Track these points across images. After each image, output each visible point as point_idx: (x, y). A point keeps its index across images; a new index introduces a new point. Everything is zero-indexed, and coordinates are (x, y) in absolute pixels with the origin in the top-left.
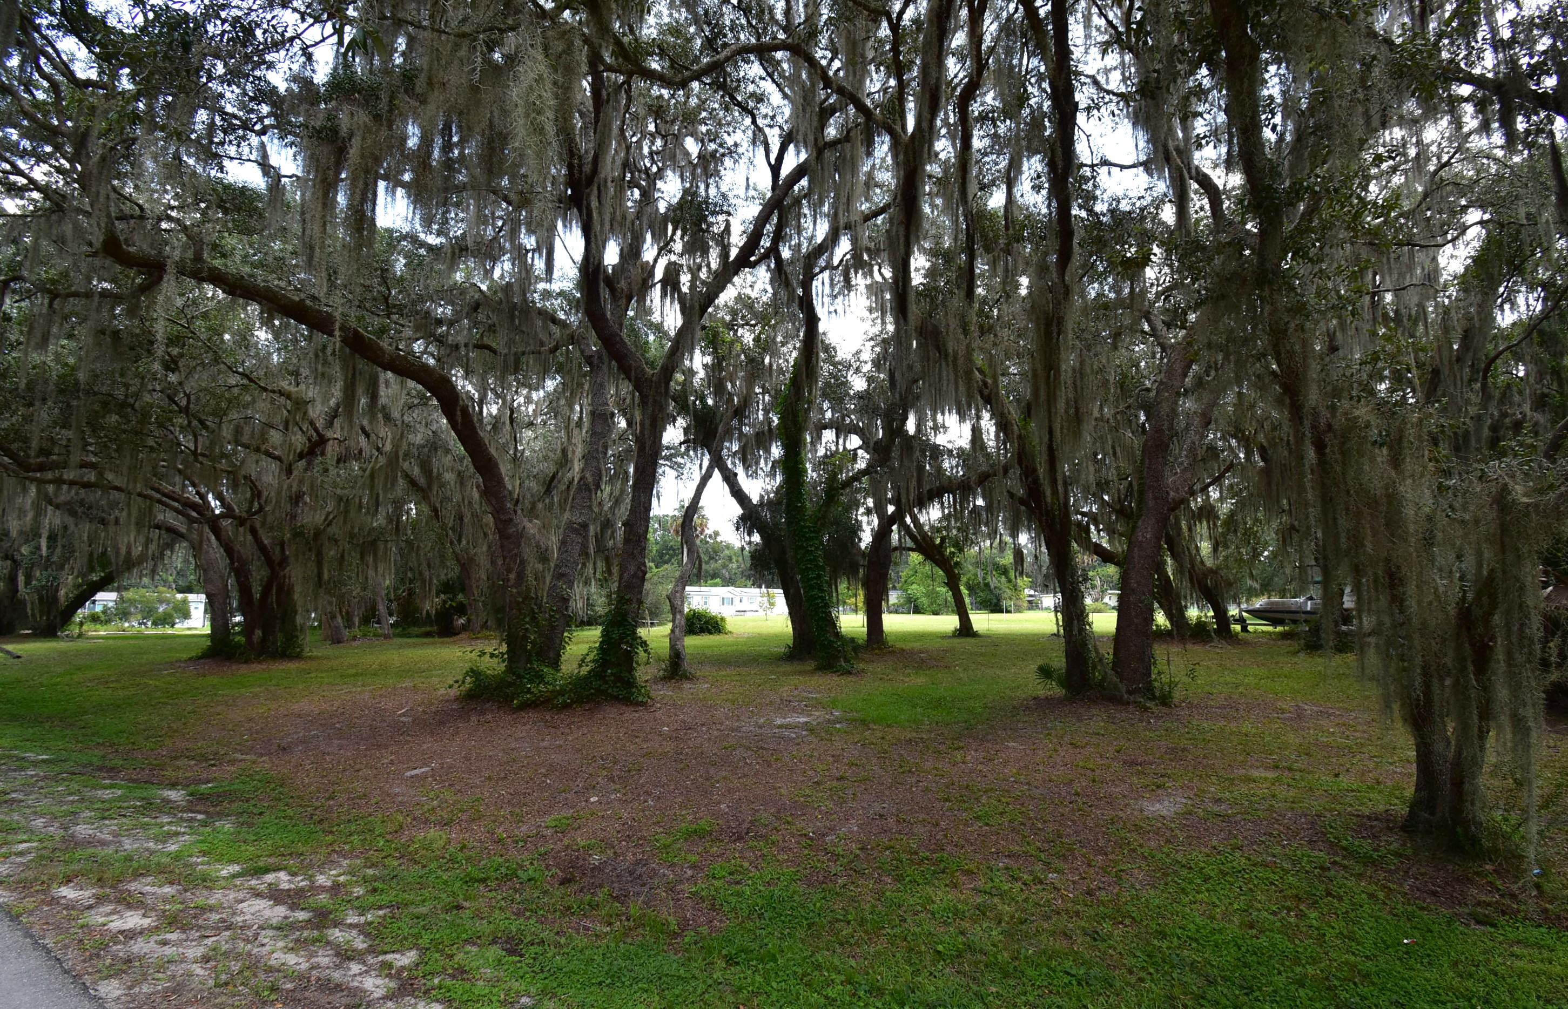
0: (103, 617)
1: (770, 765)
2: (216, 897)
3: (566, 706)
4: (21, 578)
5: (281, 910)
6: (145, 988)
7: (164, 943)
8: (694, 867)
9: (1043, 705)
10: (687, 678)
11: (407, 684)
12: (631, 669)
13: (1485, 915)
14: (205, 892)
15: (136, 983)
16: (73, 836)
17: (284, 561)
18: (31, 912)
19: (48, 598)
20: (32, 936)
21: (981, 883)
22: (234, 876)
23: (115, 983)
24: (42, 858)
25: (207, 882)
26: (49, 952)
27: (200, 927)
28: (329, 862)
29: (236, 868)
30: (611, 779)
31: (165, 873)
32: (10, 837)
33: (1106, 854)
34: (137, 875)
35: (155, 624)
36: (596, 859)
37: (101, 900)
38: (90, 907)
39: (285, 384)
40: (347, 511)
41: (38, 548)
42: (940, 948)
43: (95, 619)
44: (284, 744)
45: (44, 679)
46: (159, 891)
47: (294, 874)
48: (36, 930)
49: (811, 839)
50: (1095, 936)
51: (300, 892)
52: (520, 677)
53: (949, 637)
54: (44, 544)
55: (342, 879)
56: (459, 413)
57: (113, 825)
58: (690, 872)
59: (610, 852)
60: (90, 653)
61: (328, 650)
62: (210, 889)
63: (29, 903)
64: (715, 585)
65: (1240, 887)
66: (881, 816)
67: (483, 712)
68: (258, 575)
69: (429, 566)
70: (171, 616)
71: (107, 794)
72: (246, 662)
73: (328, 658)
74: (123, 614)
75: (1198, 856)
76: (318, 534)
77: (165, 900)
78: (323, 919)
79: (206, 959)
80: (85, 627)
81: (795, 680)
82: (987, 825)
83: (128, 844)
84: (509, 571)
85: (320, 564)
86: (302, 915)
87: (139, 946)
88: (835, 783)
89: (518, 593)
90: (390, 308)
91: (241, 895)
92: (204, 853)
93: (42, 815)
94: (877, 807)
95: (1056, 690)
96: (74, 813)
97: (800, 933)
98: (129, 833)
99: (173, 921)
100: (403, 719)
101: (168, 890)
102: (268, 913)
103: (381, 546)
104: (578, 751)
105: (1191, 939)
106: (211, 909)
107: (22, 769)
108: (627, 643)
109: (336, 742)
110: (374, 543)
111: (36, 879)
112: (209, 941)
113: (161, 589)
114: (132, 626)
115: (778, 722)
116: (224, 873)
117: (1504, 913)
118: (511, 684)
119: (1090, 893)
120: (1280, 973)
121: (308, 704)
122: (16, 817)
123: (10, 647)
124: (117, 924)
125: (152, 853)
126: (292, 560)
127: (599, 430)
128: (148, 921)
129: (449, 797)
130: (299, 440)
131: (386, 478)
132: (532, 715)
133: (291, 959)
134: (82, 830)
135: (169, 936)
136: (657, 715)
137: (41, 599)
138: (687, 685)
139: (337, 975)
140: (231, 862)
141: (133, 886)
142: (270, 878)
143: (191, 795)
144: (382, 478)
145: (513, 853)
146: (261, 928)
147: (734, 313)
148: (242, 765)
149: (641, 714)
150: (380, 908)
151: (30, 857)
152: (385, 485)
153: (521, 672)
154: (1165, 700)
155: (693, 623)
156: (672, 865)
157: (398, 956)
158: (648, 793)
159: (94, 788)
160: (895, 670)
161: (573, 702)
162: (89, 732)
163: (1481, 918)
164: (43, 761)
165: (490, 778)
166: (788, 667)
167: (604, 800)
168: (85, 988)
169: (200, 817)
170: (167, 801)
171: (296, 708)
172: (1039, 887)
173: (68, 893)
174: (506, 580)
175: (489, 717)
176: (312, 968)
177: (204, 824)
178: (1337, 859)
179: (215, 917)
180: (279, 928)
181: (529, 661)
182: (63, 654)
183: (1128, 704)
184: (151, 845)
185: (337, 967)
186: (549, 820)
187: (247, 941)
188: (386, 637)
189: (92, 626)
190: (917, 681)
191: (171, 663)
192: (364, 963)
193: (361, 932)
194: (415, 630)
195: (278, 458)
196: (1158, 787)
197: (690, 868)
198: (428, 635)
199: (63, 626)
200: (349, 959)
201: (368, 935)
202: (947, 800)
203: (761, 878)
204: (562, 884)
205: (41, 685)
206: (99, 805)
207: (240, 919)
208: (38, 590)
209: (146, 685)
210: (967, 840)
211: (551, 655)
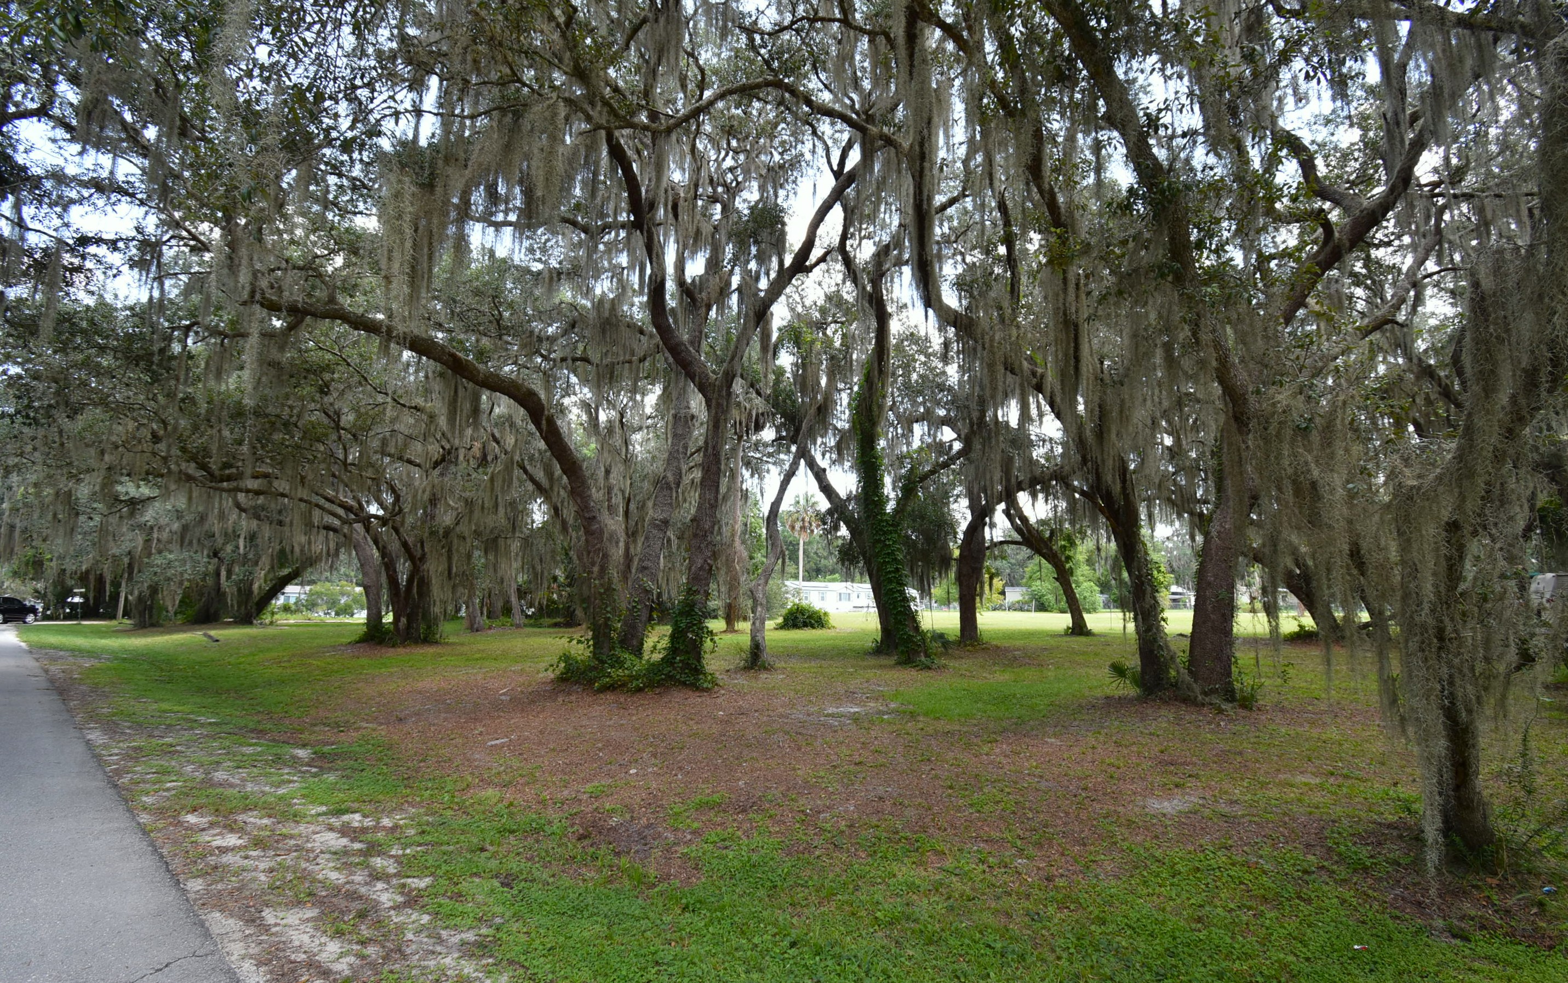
0: (293, 607)
1: (799, 749)
2: (302, 828)
3: (639, 690)
4: (223, 574)
5: (344, 841)
6: (219, 887)
7: (246, 857)
8: (694, 832)
9: (1112, 704)
10: (765, 669)
11: (517, 667)
12: (699, 658)
13: (1462, 929)
14: (293, 825)
15: (215, 882)
16: (211, 779)
17: (423, 558)
18: (160, 830)
19: (245, 591)
20: (154, 846)
21: (949, 863)
22: (319, 815)
23: (200, 881)
24: (182, 793)
25: (296, 817)
26: (162, 857)
27: (278, 849)
28: (399, 808)
29: (324, 808)
30: (654, 755)
31: (268, 810)
32: (163, 778)
33: (1085, 845)
34: (247, 809)
35: (337, 614)
36: (615, 820)
37: (212, 825)
38: (203, 830)
39: (420, 401)
40: (471, 512)
41: (237, 547)
42: (879, 914)
43: (286, 609)
44: (402, 715)
45: (232, 660)
46: (258, 821)
47: (365, 816)
48: (159, 843)
49: (807, 815)
50: (1034, 917)
51: (364, 830)
52: (603, 662)
53: (1061, 636)
54: (241, 543)
55: (401, 822)
56: (544, 422)
57: (243, 773)
58: (689, 837)
59: (628, 816)
60: (274, 638)
61: (467, 638)
62: (297, 822)
63: (160, 824)
64: (834, 580)
65: (1207, 885)
66: (880, 798)
67: (569, 694)
68: (403, 570)
69: (541, 560)
70: (350, 607)
71: (250, 750)
72: (393, 646)
73: (462, 644)
74: (311, 605)
75: (1176, 853)
76: (448, 532)
77: (261, 828)
78: (373, 849)
79: (271, 870)
80: (276, 617)
81: (870, 674)
82: (979, 812)
83: (249, 787)
84: (593, 564)
85: (450, 558)
86: (357, 846)
87: (228, 859)
88: (852, 768)
89: (602, 585)
90: (501, 328)
91: (318, 829)
92: (303, 796)
93: (193, 763)
94: (881, 790)
95: (1130, 690)
96: (218, 763)
97: (761, 893)
98: (254, 779)
99: (258, 843)
100: (503, 698)
101: (266, 821)
102: (333, 842)
103: (501, 542)
104: (636, 729)
105: (1129, 927)
106: (292, 837)
107: (192, 728)
108: (693, 632)
109: (443, 715)
110: (495, 540)
111: (170, 807)
112: (279, 859)
113: (344, 583)
114: (319, 615)
115: (830, 710)
116: (313, 812)
117: (1483, 927)
118: (594, 668)
119: (1049, 879)
120: (1205, 965)
121: (431, 682)
122: (173, 763)
123: (213, 633)
124: (218, 842)
125: (264, 793)
126: (428, 556)
127: (680, 432)
128: (241, 841)
129: (515, 763)
130: (435, 450)
131: (504, 481)
132: (610, 697)
133: (334, 875)
134: (219, 775)
135: (251, 853)
136: (719, 701)
137: (239, 590)
138: (763, 676)
139: (363, 890)
140: (322, 804)
141: (241, 818)
142: (346, 818)
143: (315, 753)
144: (500, 482)
145: (550, 811)
146: (322, 852)
147: (823, 311)
148: (364, 732)
149: (706, 699)
150: (420, 845)
151: (173, 792)
152: (502, 488)
153: (604, 658)
154: (1247, 703)
155: (796, 618)
156: (676, 830)
157: (415, 880)
158: (681, 768)
159: (241, 745)
160: (982, 667)
161: (645, 686)
162: (255, 702)
163: (1455, 931)
164: (210, 724)
165: (553, 750)
166: (872, 661)
167: (641, 773)
168: (178, 882)
169: (314, 770)
170: (294, 757)
171: (419, 685)
172: (1003, 870)
173: (192, 819)
174: (590, 572)
175: (573, 698)
176: (347, 883)
177: (315, 775)
178: (1326, 864)
179: (292, 842)
180: (335, 853)
181: (613, 648)
182: (253, 638)
183: (1203, 705)
184: (267, 789)
185: (366, 884)
186: (589, 787)
187: (308, 860)
188: (518, 626)
189: (284, 615)
190: (1000, 678)
191: (334, 647)
192: (388, 883)
193: (396, 861)
194: (548, 621)
195: (419, 465)
196: (1177, 786)
197: (691, 833)
198: (556, 625)
199: (258, 614)
200: (378, 879)
201: (400, 863)
202: (951, 787)
203: (747, 845)
204: (579, 839)
205: (229, 663)
206: (239, 758)
207: (309, 845)
208: (238, 583)
209: (310, 664)
210: (952, 826)
211: (635, 643)
